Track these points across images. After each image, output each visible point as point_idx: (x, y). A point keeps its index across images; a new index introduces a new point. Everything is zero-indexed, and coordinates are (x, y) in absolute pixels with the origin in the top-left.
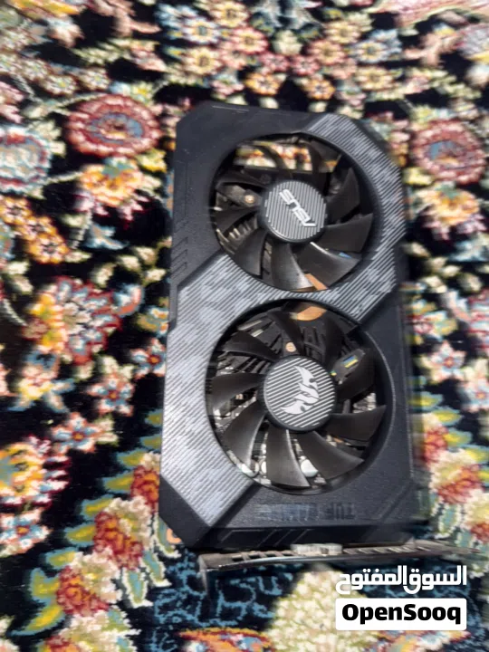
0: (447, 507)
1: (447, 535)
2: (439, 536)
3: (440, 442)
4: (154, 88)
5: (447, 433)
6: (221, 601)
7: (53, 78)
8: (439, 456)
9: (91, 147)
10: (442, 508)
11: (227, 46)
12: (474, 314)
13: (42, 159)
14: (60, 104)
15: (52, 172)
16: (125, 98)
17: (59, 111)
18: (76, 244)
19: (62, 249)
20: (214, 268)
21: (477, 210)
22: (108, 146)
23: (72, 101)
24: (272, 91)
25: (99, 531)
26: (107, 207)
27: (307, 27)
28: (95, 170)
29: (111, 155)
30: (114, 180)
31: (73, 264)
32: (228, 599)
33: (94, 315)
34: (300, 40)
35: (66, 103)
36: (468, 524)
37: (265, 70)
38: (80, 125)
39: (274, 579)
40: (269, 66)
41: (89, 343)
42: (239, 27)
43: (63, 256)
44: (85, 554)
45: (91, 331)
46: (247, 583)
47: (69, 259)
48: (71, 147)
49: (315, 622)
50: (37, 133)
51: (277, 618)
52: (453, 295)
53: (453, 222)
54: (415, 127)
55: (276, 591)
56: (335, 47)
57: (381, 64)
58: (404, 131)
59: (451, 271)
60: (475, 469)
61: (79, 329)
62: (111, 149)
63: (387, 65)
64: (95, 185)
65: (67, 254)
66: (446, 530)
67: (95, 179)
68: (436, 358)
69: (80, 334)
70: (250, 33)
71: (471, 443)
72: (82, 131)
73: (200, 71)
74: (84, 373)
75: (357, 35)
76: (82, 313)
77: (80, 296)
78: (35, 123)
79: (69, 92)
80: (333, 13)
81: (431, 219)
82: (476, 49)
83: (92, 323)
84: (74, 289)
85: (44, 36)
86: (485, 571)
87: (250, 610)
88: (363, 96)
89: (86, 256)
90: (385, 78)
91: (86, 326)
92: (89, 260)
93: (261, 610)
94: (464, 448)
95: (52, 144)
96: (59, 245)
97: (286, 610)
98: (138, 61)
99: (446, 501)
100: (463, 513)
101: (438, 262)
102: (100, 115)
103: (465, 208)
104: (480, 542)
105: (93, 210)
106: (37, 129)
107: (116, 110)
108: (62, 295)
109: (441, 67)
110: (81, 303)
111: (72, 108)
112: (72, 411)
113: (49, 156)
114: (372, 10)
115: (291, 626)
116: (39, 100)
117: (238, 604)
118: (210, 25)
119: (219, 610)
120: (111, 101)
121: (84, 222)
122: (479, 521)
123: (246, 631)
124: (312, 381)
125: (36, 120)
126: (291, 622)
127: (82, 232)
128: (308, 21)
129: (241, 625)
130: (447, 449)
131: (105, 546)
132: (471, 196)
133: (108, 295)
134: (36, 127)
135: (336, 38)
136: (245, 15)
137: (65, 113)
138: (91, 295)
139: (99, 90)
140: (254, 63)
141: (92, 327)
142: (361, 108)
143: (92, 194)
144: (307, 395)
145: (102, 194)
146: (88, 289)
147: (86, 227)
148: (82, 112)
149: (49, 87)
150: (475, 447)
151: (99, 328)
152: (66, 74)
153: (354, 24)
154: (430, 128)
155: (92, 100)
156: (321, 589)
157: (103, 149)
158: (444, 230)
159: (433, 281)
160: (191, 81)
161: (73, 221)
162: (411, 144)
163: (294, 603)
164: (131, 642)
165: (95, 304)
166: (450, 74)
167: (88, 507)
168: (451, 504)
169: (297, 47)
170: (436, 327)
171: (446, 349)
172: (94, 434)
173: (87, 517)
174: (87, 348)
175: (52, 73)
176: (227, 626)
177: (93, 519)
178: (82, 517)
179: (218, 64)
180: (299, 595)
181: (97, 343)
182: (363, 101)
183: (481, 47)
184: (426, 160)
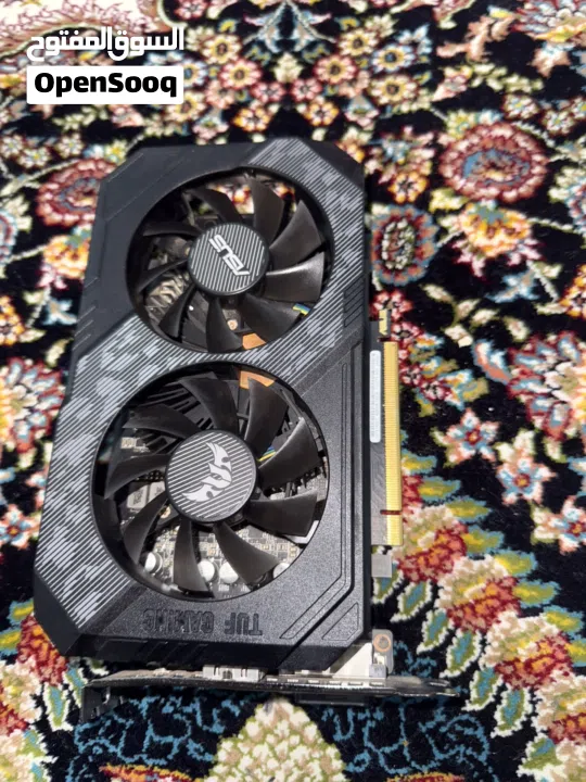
0: (459, 633)
1: (457, 673)
2: (447, 673)
3: (455, 545)
4: (127, 145)
5: (466, 532)
6: (150, 732)
7: (27, 152)
8: (453, 564)
9: (57, 218)
10: (452, 634)
11: (215, 84)
12: (515, 372)
13: (7, 237)
14: (31, 178)
15: (16, 250)
16: (96, 161)
17: (29, 185)
18: (31, 322)
19: (17, 329)
20: (119, 333)
21: (528, 232)
22: (74, 214)
23: (44, 172)
24: (261, 126)
25: (23, 638)
26: (66, 280)
27: (311, 46)
28: (59, 242)
29: (76, 224)
30: (76, 250)
31: (26, 344)
32: (158, 731)
33: (41, 397)
34: (301, 62)
35: (37, 175)
36: (490, 659)
37: (255, 104)
38: (48, 196)
39: (215, 712)
40: (260, 99)
41: (33, 429)
42: (231, 61)
43: (18, 337)
44: (7, 664)
45: (36, 415)
46: (183, 714)
47: (24, 339)
48: (38, 220)
49: (266, 773)
50: (5, 210)
51: (216, 763)
52: (484, 348)
53: (491, 253)
54: (444, 140)
55: (217, 728)
56: (345, 63)
57: (402, 71)
58: (427, 146)
59: (484, 316)
60: (507, 583)
61: (25, 413)
62: (76, 218)
63: (410, 71)
64: (58, 258)
65: (23, 333)
66: (456, 666)
67: (57, 251)
68: (454, 432)
69: (25, 419)
70: (241, 65)
71: (504, 547)
72: (50, 202)
73: (181, 118)
74: (26, 461)
75: (373, 42)
76: (29, 396)
77: (28, 378)
78: (5, 201)
79: (40, 163)
80: (345, 22)
81: (459, 253)
82: (538, 29)
83: (38, 407)
84: (24, 371)
85: (23, 111)
86: (514, 728)
87: (183, 748)
88: (375, 113)
89: (39, 334)
90: (407, 86)
91: (32, 410)
92: (43, 338)
93: (196, 750)
94: (492, 554)
95: (19, 220)
96: (16, 325)
97: (229, 754)
98: (115, 119)
99: (457, 626)
100: (483, 643)
101: (465, 306)
102: (70, 183)
103: (511, 232)
104: (508, 685)
105: (52, 285)
106: (7, 207)
107: (87, 175)
108: (13, 378)
109: (486, 60)
110: (30, 385)
111: (43, 180)
112: (10, 502)
113: (14, 232)
114: (396, 10)
115: (234, 775)
116: (11, 176)
117: (170, 739)
118: (198, 65)
119: (146, 743)
120: (82, 167)
121: (42, 298)
122: (510, 657)
123: (177, 773)
124: (225, 460)
125: (6, 197)
126: (234, 770)
127: (39, 309)
128: (311, 39)
129: (171, 766)
130: (464, 555)
131: (29, 656)
132: (521, 216)
133: (57, 375)
134: (5, 204)
135: (346, 52)
136: (237, 47)
137: (36, 186)
138: (41, 375)
139: (71, 157)
140: (243, 98)
141: (37, 411)
142: (371, 128)
143: (53, 268)
144: (218, 477)
145: (63, 266)
146: (38, 369)
147: (44, 303)
148: (52, 182)
149: (22, 161)
150: (509, 552)
151: (46, 412)
152: (40, 145)
153: (371, 31)
154: (465, 138)
155: (64, 169)
156: (276, 732)
157: (70, 218)
158: (478, 265)
159: (455, 332)
160: (169, 131)
161: (31, 298)
162: (437, 162)
163: (240, 745)
164: (46, 771)
165: (42, 386)
166: (498, 66)
167: (15, 610)
168: (465, 630)
169: (297, 70)
170: (456, 391)
171: (470, 419)
172: (29, 528)
173: (13, 622)
174: (31, 433)
175: (26, 146)
176: (154, 765)
177: (19, 623)
178: (9, 621)
179: (201, 107)
180: (246, 736)
181: (40, 428)
182: (375, 119)
183: (546, 25)
184: (457, 178)
